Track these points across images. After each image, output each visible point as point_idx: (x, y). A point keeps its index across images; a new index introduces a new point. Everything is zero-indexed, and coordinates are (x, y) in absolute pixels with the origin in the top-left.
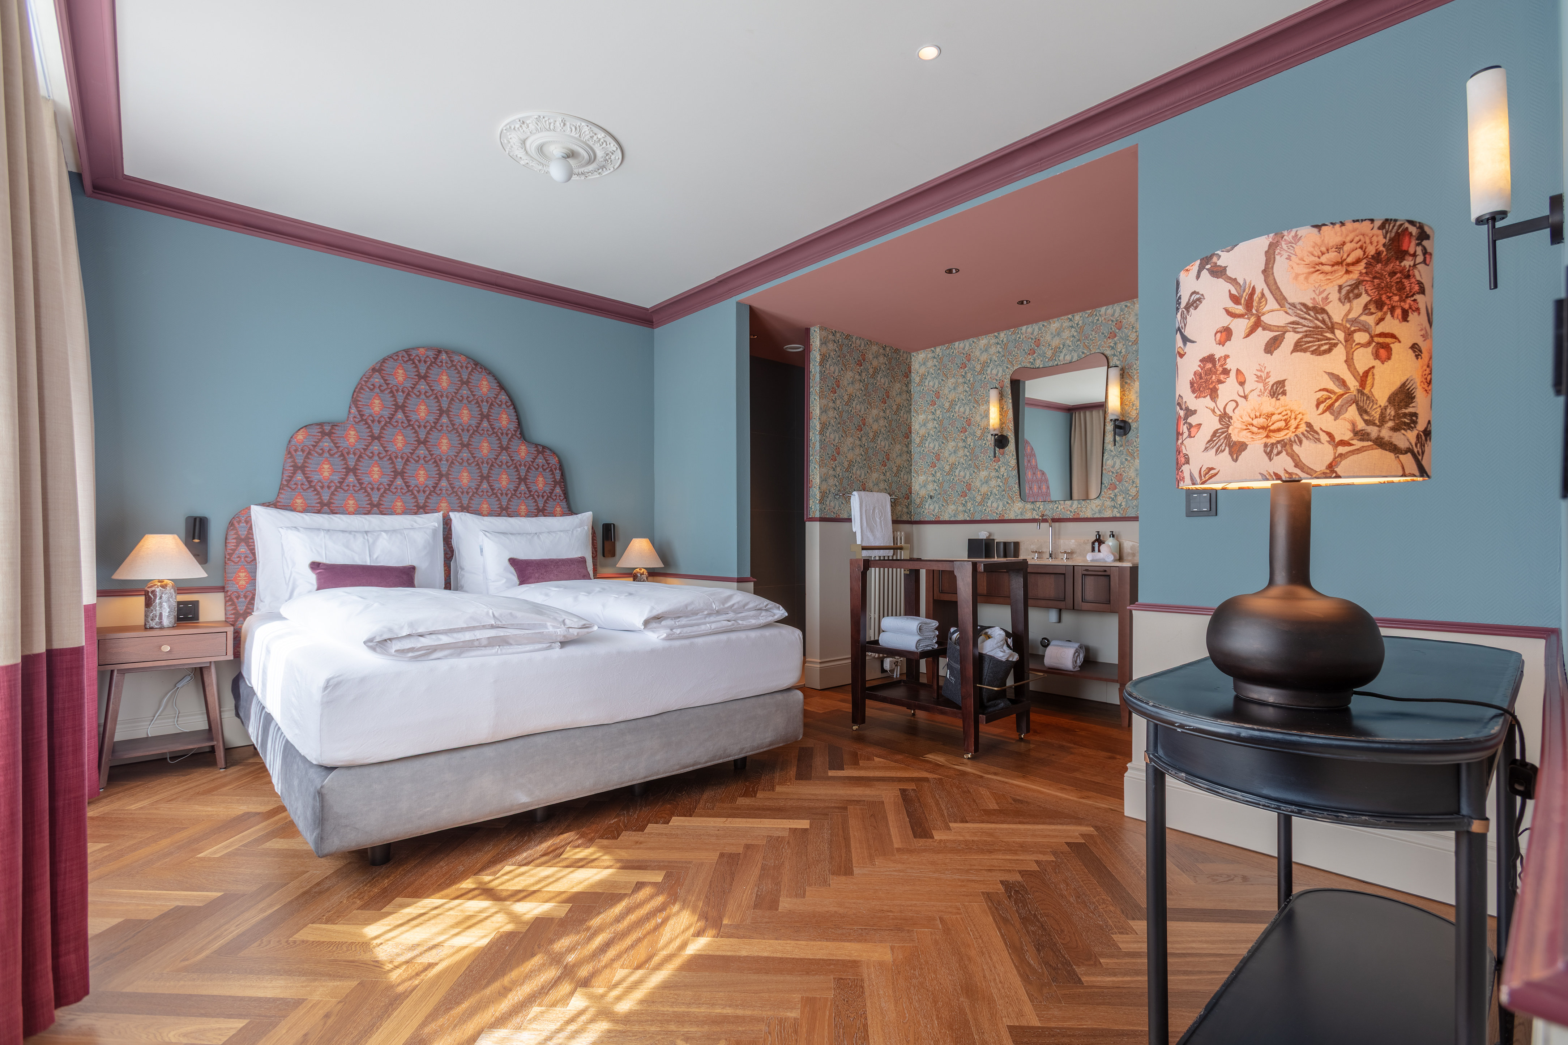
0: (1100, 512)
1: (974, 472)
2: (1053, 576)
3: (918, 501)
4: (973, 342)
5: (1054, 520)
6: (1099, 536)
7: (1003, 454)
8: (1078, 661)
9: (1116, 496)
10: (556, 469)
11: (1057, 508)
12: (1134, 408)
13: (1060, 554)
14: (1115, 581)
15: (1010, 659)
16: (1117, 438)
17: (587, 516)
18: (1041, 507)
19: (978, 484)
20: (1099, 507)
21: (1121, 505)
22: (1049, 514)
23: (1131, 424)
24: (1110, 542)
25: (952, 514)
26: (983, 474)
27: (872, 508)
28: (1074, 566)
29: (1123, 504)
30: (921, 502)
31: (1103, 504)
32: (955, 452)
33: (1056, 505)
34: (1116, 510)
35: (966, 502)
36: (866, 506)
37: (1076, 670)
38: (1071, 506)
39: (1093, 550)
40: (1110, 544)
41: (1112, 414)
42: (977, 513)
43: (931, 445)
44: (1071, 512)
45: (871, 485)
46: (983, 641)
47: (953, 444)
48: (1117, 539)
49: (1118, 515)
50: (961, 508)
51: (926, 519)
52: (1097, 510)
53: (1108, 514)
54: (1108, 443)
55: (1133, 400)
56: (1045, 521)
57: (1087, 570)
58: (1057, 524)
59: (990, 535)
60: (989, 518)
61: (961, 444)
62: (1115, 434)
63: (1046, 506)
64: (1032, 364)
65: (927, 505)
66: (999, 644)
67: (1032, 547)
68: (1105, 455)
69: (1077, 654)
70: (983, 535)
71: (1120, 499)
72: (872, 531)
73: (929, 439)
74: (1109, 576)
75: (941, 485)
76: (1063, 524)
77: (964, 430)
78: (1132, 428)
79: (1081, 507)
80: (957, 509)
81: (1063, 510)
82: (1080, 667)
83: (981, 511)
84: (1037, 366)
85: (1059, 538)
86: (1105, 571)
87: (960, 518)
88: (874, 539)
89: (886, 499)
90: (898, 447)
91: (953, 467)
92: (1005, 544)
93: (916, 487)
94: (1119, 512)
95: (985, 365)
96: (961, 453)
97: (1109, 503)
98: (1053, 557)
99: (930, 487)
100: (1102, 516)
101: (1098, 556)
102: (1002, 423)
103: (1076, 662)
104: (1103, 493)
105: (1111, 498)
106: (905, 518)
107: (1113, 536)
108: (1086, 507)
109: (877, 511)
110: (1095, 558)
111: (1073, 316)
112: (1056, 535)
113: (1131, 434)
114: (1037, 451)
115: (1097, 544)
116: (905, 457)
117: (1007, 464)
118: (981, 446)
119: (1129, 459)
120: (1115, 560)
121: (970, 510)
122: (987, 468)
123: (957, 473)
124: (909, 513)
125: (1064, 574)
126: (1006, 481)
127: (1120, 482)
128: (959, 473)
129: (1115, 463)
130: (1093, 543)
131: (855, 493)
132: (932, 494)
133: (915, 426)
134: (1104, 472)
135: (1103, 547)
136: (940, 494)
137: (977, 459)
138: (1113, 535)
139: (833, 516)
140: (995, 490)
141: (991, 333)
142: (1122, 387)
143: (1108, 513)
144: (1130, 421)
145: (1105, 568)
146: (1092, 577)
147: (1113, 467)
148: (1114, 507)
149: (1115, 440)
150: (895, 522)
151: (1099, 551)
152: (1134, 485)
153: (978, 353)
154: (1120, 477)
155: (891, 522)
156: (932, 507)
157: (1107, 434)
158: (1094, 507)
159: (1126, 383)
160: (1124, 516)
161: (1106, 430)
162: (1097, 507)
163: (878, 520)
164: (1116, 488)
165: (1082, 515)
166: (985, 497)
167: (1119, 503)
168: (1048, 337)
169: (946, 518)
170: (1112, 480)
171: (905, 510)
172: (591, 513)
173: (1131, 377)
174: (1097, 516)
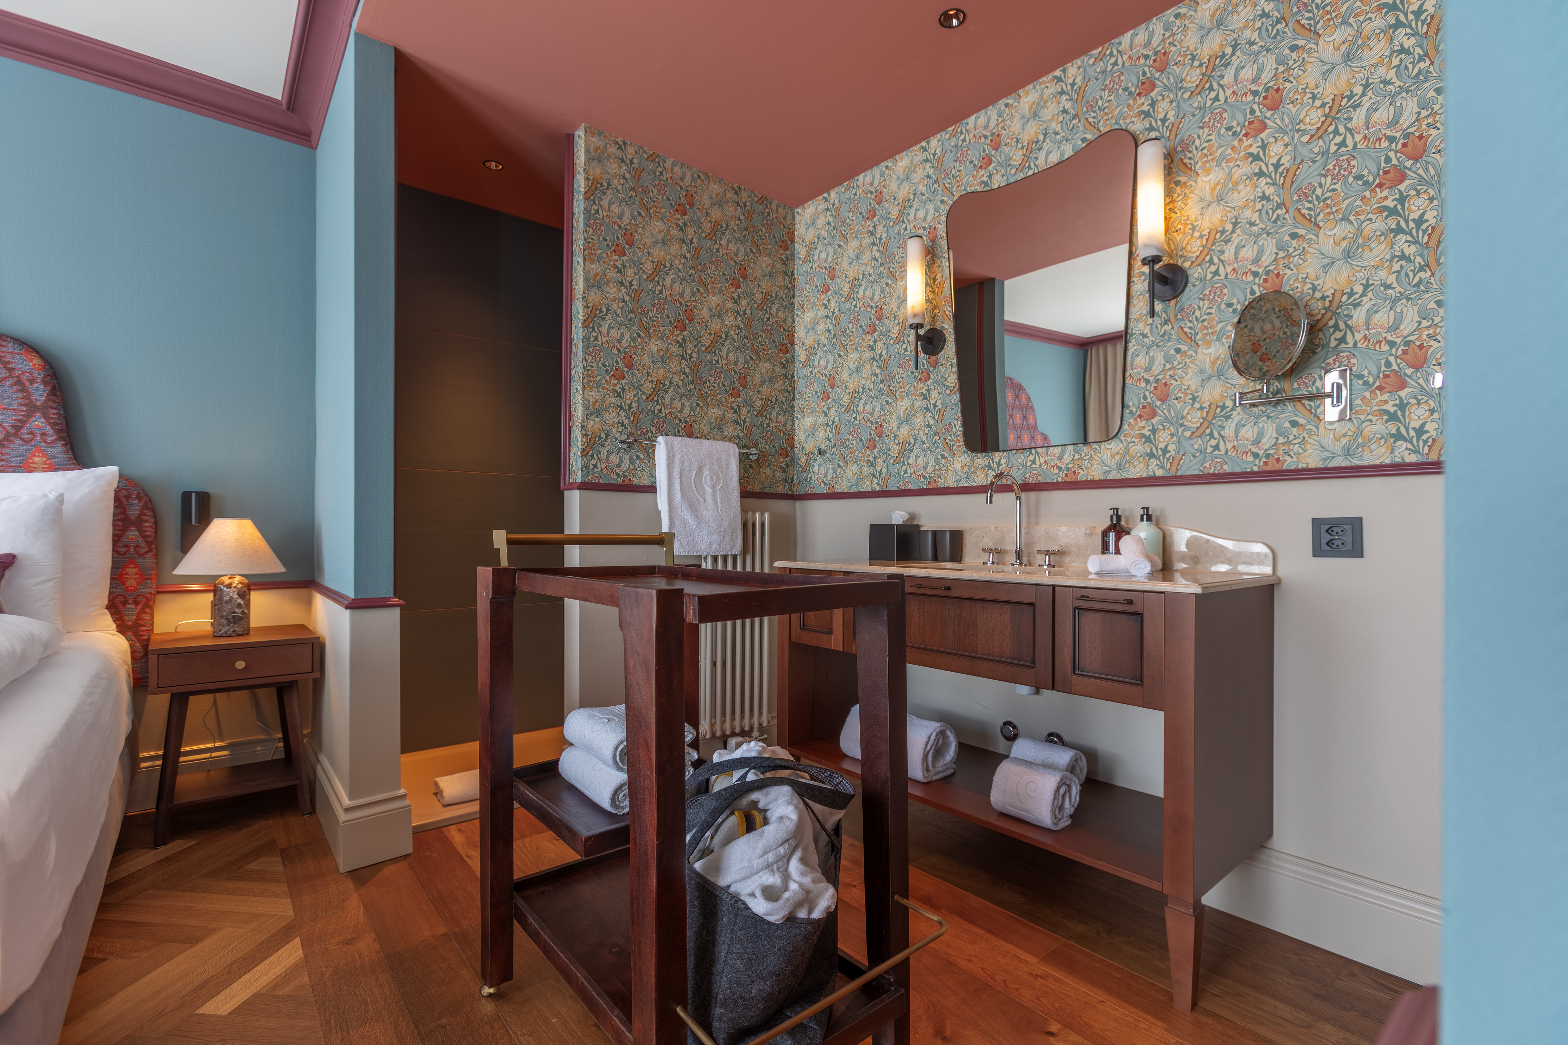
0: (1120, 467)
1: (887, 402)
2: (1008, 607)
3: (803, 459)
4: (887, 167)
5: (1026, 487)
6: (1119, 518)
7: (935, 365)
8: (1067, 805)
9: (1154, 431)
10: (32, 381)
11: (1033, 462)
12: (1197, 234)
13: (1039, 556)
14: (1154, 628)
15: (802, 914)
16: (1159, 306)
17: (108, 474)
18: (1003, 461)
19: (894, 424)
20: (1117, 458)
21: (1165, 451)
22: (1018, 476)
23: (1190, 272)
24: (1143, 531)
25: (853, 481)
26: (903, 404)
27: (695, 467)
28: (1054, 587)
29: (1171, 448)
30: (808, 462)
31: (1127, 450)
32: (858, 370)
33: (1031, 458)
34: (1154, 462)
35: (875, 458)
36: (682, 463)
37: (1061, 826)
38: (1060, 458)
39: (1105, 549)
40: (1143, 535)
41: (1147, 246)
42: (892, 478)
43: (823, 362)
44: (1060, 469)
45: (705, 428)
46: (730, 839)
47: (854, 355)
48: (1157, 525)
49: (1160, 473)
50: (867, 470)
51: (815, 491)
52: (1113, 463)
53: (1137, 471)
54: (1137, 320)
55: (1192, 218)
56: (1008, 489)
57: (1085, 598)
58: (1033, 495)
59: (912, 517)
60: (911, 486)
61: (867, 355)
62: (1153, 297)
63: (1013, 459)
64: (986, 184)
65: (816, 465)
66: (771, 857)
67: (986, 540)
68: (1130, 345)
69: (1062, 790)
70: (898, 517)
71: (1163, 437)
72: (694, 509)
73: (819, 353)
74: (1140, 615)
75: (836, 431)
76: (1044, 495)
77: (872, 329)
78: (1191, 280)
79: (1081, 459)
80: (861, 471)
81: (1044, 467)
82: (1071, 816)
83: (899, 474)
84: (996, 186)
85: (1037, 524)
86: (1130, 602)
87: (866, 487)
88: (699, 523)
89: (733, 451)
90: (765, 366)
91: (855, 396)
92: (935, 533)
93: (800, 436)
94: (1162, 467)
95: (906, 205)
96: (867, 370)
97: (1139, 448)
98: (1024, 560)
99: (821, 434)
100: (1125, 475)
101: (1114, 562)
102: (932, 303)
103: (1061, 808)
104: (1126, 427)
105: (1144, 436)
106: (779, 489)
107: (1149, 518)
108: (1091, 458)
109: (706, 473)
110: (1107, 568)
111: (1064, 71)
112: (1031, 517)
113: (1189, 296)
114: (1036, 402)
115: (1112, 536)
116: (779, 385)
117: (942, 383)
118: (899, 353)
119: (1184, 348)
120: (1152, 576)
121: (881, 473)
122: (908, 393)
123: (860, 408)
124: (789, 481)
125: (1032, 604)
126: (939, 417)
127: (1163, 401)
128: (865, 406)
129: (1152, 362)
130: (1105, 533)
131: (661, 439)
132: (823, 447)
133: (800, 333)
134: (1128, 381)
135: (1126, 542)
136: (834, 446)
137: (891, 379)
138: (1148, 516)
139: (614, 479)
140: (921, 434)
141: (915, 144)
142: (1169, 193)
143: (1137, 469)
144: (1187, 265)
145: (1129, 596)
146: (1098, 616)
147: (1148, 369)
148: (1151, 455)
149: (1152, 313)
150: (745, 494)
151: (1118, 552)
152: (1197, 405)
153: (893, 186)
154: (1163, 392)
155: (736, 494)
156: (823, 470)
157: (1134, 301)
158: (1107, 457)
159: (1177, 183)
160: (1173, 473)
161: (1133, 293)
162: (1113, 456)
163: (708, 490)
164: (1154, 414)
165: (1082, 476)
166: (906, 447)
167: (1162, 445)
168: (1016, 126)
169: (844, 488)
170: (1145, 398)
171: (780, 475)
172: (115, 469)
173: (1188, 169)
174: (1114, 475)
